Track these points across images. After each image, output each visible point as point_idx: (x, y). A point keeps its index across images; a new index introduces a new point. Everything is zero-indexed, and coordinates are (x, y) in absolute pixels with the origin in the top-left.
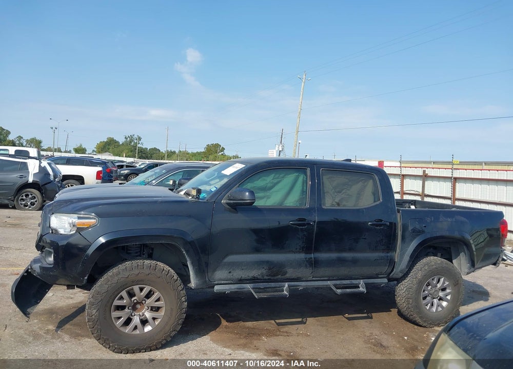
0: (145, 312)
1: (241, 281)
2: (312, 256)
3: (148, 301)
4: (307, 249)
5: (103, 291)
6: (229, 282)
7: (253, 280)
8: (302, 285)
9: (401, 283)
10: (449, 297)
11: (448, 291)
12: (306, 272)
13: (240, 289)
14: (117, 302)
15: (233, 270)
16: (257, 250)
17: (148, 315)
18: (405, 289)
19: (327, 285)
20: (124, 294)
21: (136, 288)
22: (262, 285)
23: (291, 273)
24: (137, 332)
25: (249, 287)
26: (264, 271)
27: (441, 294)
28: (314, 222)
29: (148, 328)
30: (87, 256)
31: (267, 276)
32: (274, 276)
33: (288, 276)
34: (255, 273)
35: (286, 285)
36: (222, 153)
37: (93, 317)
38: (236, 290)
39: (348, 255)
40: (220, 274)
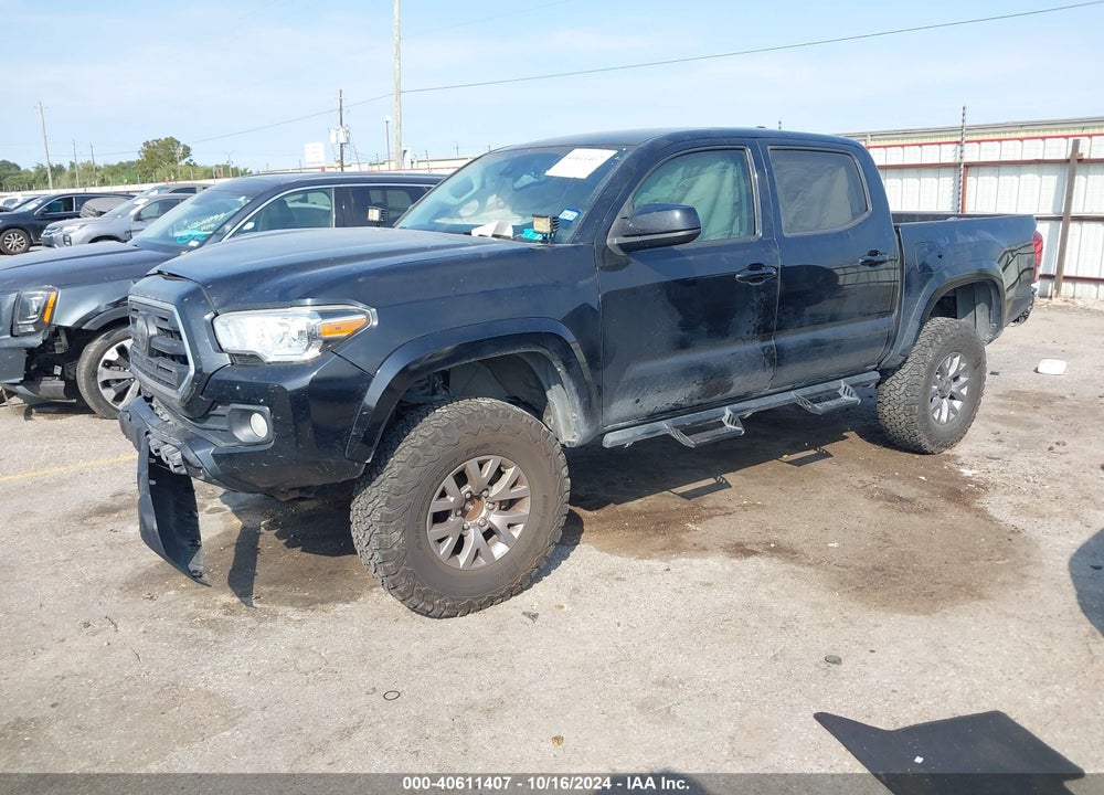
0: (488, 515)
1: (652, 417)
2: (773, 342)
3: (496, 489)
4: (765, 331)
5: (411, 485)
6: (632, 422)
7: (674, 411)
8: (753, 406)
9: (894, 377)
10: (964, 391)
11: (963, 379)
12: (761, 379)
13: (651, 433)
14: (437, 506)
15: (644, 394)
16: (683, 345)
17: (496, 520)
18: (903, 388)
19: (790, 400)
20: (449, 482)
21: (471, 466)
22: (687, 419)
23: (739, 384)
24: (481, 561)
25: (665, 426)
26: (695, 388)
27: (954, 387)
28: (777, 269)
29: (499, 549)
30: (366, 408)
31: (699, 398)
32: (711, 396)
33: (732, 392)
34: (679, 396)
35: (727, 411)
36: (187, 160)
37: (395, 548)
38: (645, 437)
39: (826, 333)
40: (621, 408)
